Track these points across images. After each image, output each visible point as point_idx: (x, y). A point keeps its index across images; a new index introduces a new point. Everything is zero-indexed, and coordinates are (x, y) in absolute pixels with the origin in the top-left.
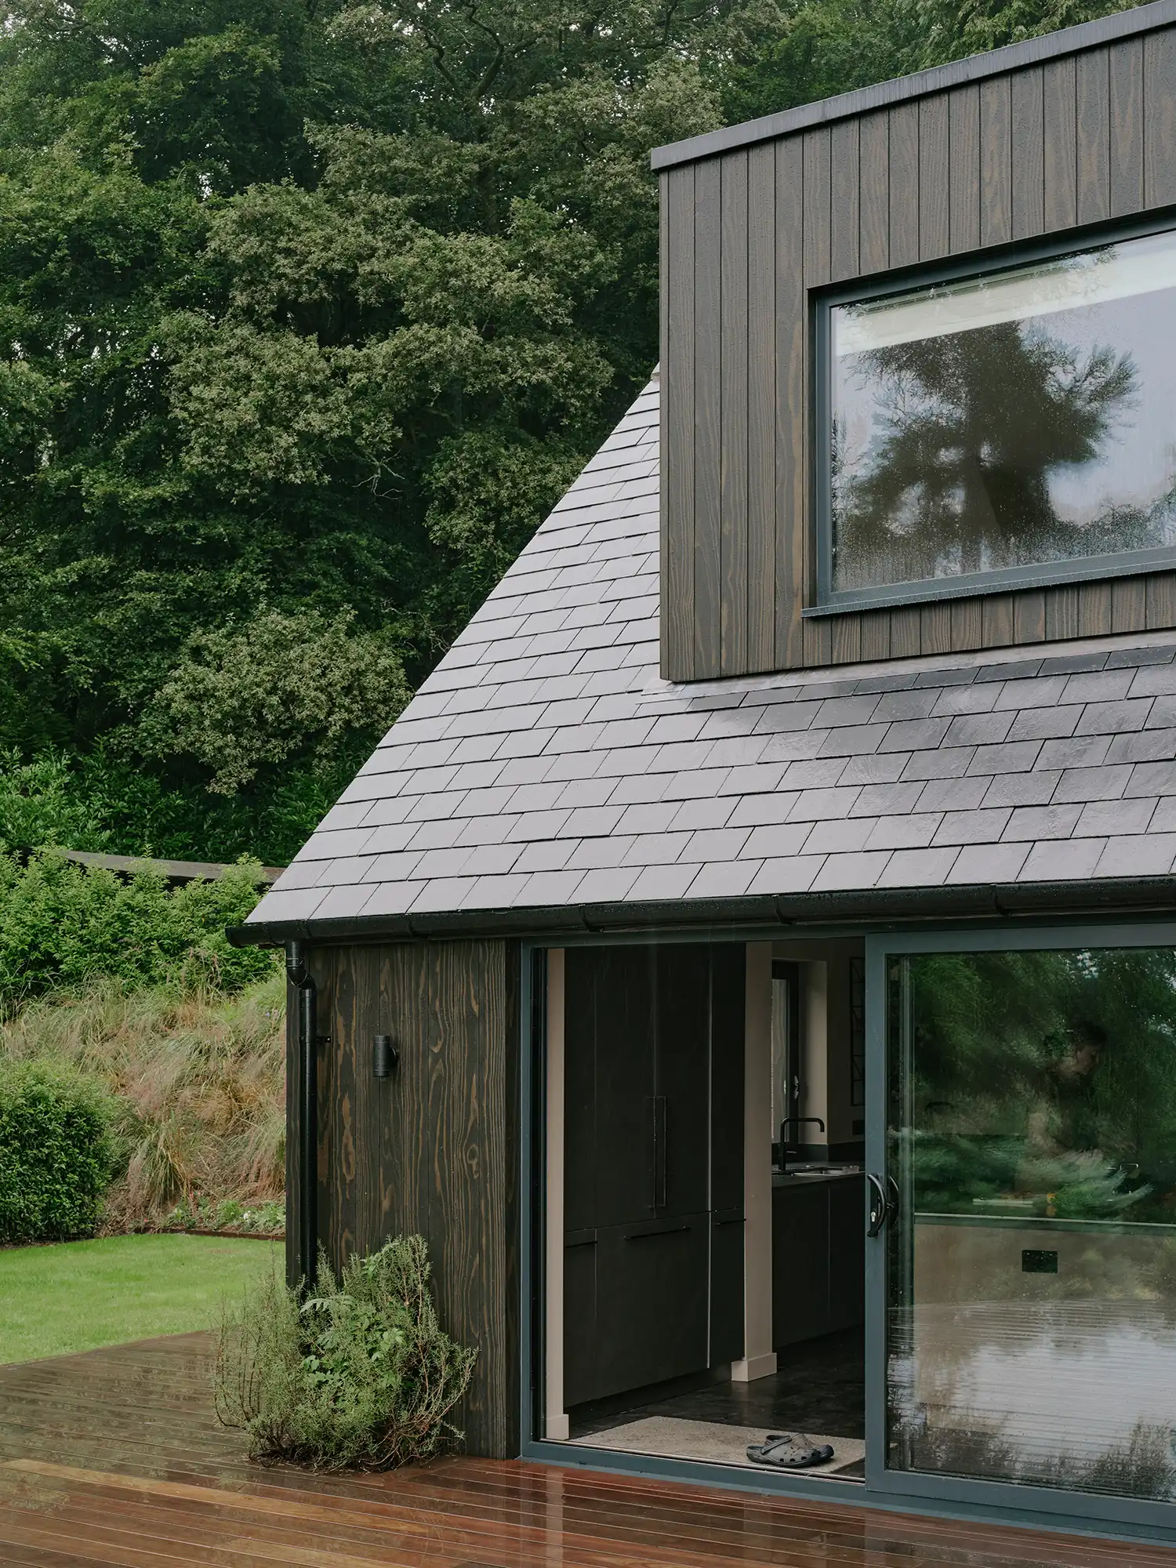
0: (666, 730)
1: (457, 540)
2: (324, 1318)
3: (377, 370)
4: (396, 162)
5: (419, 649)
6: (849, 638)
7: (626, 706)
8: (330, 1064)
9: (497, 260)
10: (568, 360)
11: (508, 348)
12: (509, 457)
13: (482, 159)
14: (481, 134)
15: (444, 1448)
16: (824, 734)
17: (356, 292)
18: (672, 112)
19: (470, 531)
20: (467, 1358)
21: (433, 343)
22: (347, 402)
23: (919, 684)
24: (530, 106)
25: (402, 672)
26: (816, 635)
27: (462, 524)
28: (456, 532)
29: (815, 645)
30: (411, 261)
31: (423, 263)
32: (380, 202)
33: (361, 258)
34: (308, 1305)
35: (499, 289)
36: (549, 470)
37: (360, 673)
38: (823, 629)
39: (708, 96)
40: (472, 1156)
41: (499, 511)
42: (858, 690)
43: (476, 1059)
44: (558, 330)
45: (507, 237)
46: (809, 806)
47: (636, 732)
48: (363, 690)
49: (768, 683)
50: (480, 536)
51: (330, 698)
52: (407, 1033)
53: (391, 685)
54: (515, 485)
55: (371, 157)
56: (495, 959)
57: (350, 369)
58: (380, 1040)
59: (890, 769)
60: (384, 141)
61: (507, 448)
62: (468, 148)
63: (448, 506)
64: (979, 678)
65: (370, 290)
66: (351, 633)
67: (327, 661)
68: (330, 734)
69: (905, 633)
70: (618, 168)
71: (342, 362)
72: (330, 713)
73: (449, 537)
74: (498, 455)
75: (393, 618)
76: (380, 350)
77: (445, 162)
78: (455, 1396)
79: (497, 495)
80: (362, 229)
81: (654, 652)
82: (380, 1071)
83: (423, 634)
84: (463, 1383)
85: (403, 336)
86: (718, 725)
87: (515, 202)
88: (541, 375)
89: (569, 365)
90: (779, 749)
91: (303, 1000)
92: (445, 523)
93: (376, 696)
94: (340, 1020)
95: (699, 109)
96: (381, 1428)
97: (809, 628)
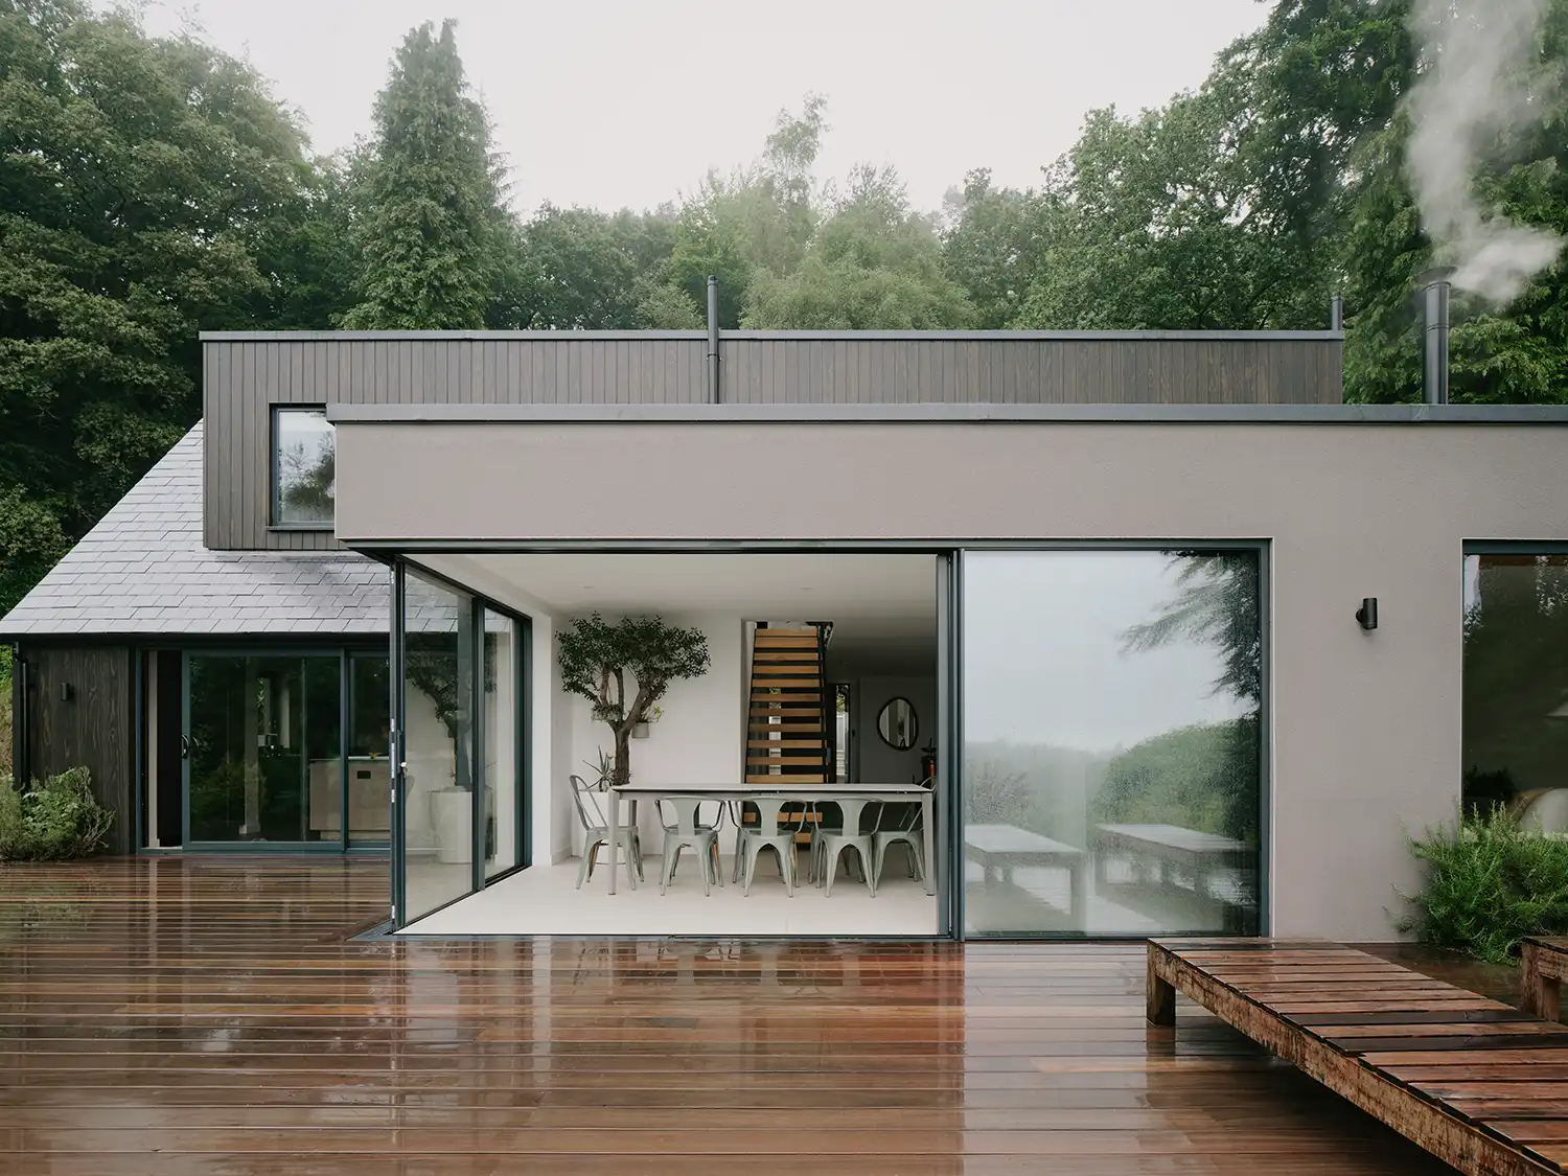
0: (205, 567)
1: (96, 458)
2: (34, 801)
3: (41, 358)
4: (54, 245)
5: (70, 514)
6: (285, 540)
7: (187, 556)
8: (37, 695)
9: (121, 314)
10: (166, 374)
11: (129, 362)
12: (129, 420)
13: (111, 257)
14: (110, 243)
15: (96, 853)
16: (273, 575)
17: (27, 310)
18: (229, 262)
19: (103, 454)
20: (110, 816)
21: (78, 350)
22: (20, 371)
23: (312, 560)
24: (144, 237)
25: (59, 526)
26: (272, 538)
27: (99, 451)
28: (95, 454)
29: (272, 540)
30: (65, 302)
31: (73, 305)
32: (43, 264)
33: (30, 293)
34: (27, 795)
35: (123, 330)
36: (155, 430)
37: (29, 523)
38: (275, 535)
39: (250, 259)
40: (113, 732)
41: (123, 446)
42: (288, 560)
43: (114, 693)
44: (160, 357)
45: (128, 303)
46: (263, 601)
47: (192, 567)
48: (32, 533)
49: (253, 553)
50: (111, 458)
51: (9, 534)
52: (78, 682)
53: (51, 531)
54: (133, 435)
55: (37, 238)
56: (124, 657)
57: (24, 354)
58: (64, 684)
59: (299, 590)
60: (43, 230)
61: (128, 414)
62: (103, 249)
63: (89, 438)
64: (337, 560)
65: (36, 312)
66: (23, 500)
67: (7, 514)
68: (9, 554)
69: (309, 540)
70: (197, 282)
71: (17, 348)
72: (9, 543)
73: (89, 457)
74: (122, 418)
75: (52, 495)
76: (45, 348)
77: (87, 253)
78: (104, 831)
79: (122, 438)
80: (30, 277)
81: (200, 536)
82: (64, 698)
83: (73, 506)
84: (108, 826)
85: (57, 343)
86: (229, 567)
87: (132, 285)
88: (147, 380)
89: (167, 378)
90: (254, 579)
91: (22, 667)
92: (87, 448)
93: (41, 536)
94: (42, 677)
95: (245, 264)
96: (66, 842)
97: (269, 535)
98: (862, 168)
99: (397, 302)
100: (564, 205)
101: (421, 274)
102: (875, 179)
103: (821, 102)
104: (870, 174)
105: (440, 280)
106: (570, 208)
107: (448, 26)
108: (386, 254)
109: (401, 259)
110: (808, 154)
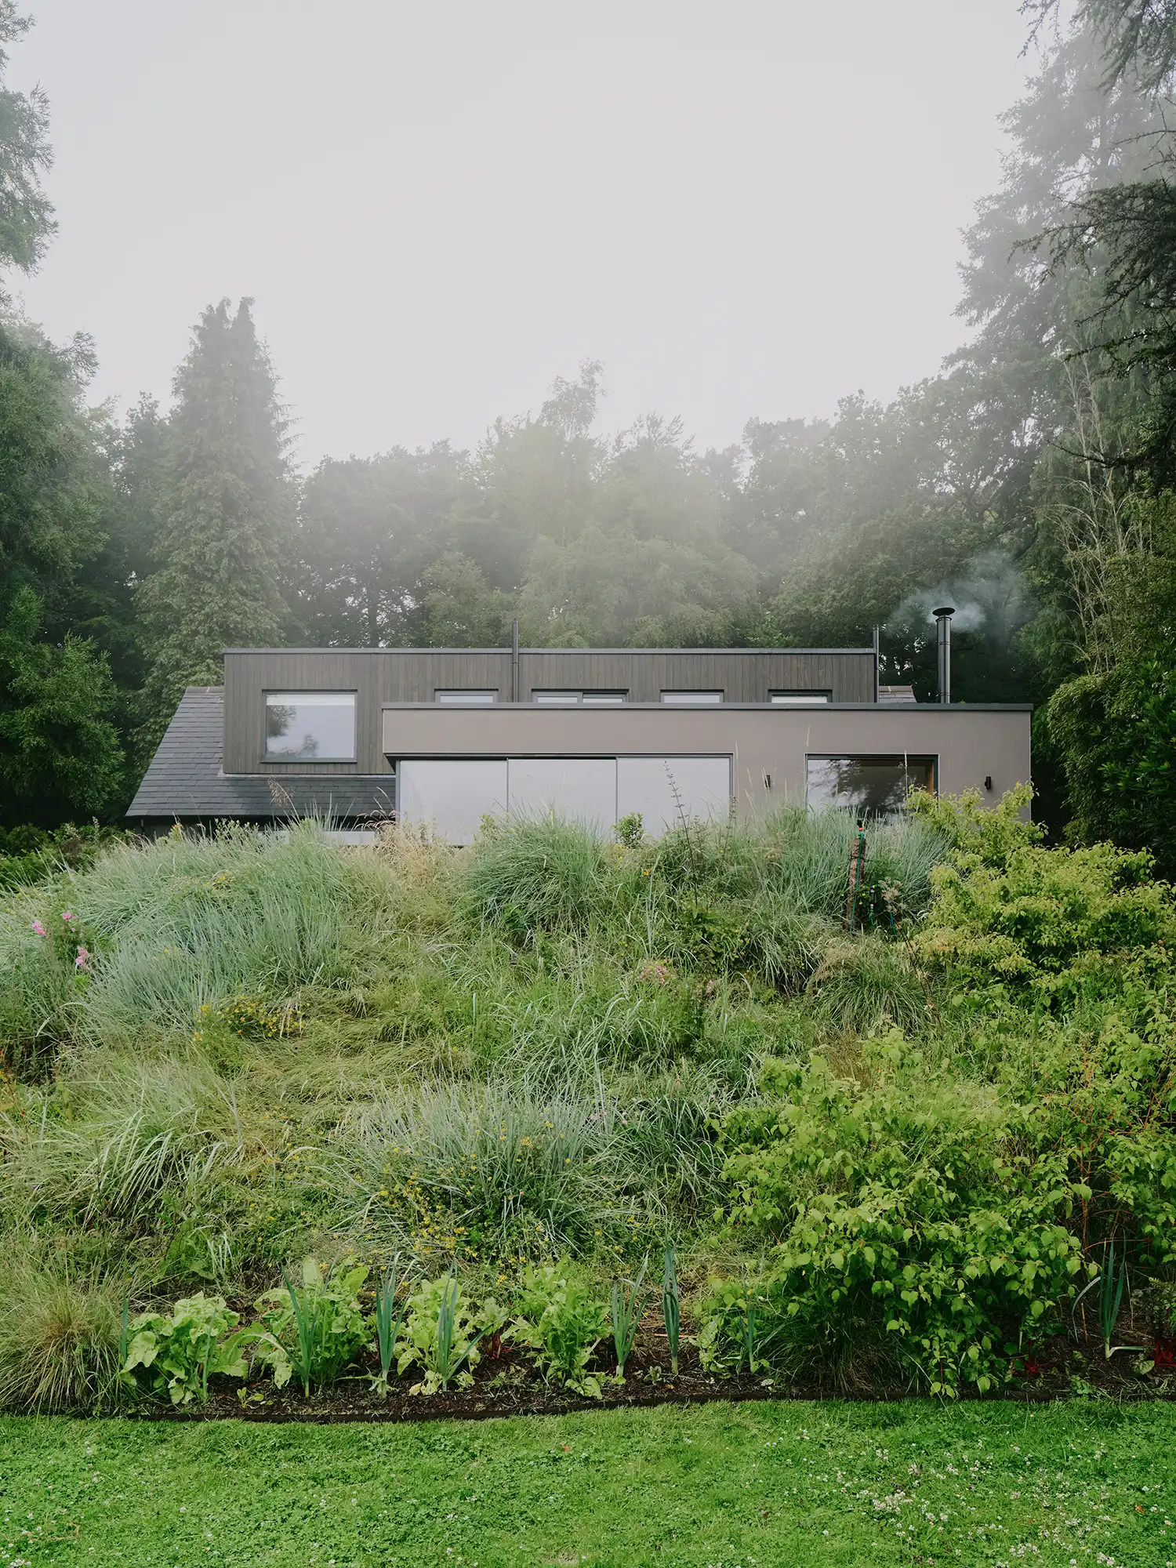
6: (270, 768)
26: (262, 767)
38: (264, 765)
49: (252, 776)
69: (283, 767)
97: (260, 765)
98: (648, 418)
99: (199, 569)
100: (342, 456)
101: (221, 544)
102: (660, 430)
103: (598, 368)
104: (654, 424)
105: (240, 549)
106: (347, 459)
107: (245, 304)
108: (189, 524)
109: (202, 529)
110: (586, 417)
